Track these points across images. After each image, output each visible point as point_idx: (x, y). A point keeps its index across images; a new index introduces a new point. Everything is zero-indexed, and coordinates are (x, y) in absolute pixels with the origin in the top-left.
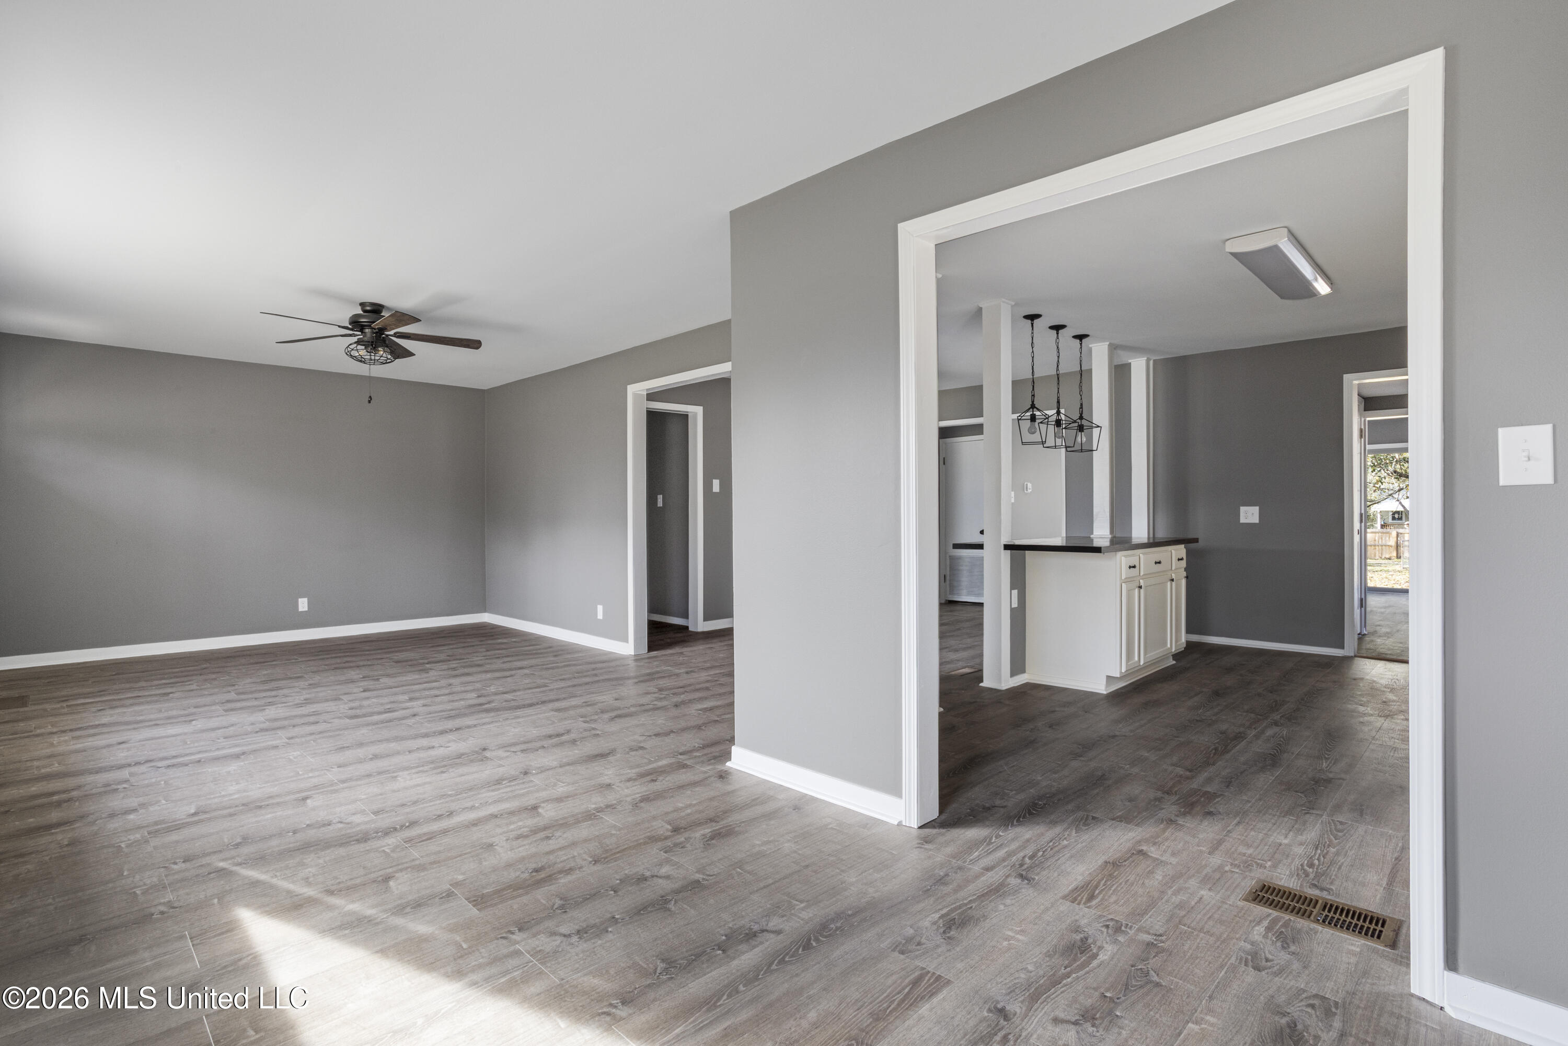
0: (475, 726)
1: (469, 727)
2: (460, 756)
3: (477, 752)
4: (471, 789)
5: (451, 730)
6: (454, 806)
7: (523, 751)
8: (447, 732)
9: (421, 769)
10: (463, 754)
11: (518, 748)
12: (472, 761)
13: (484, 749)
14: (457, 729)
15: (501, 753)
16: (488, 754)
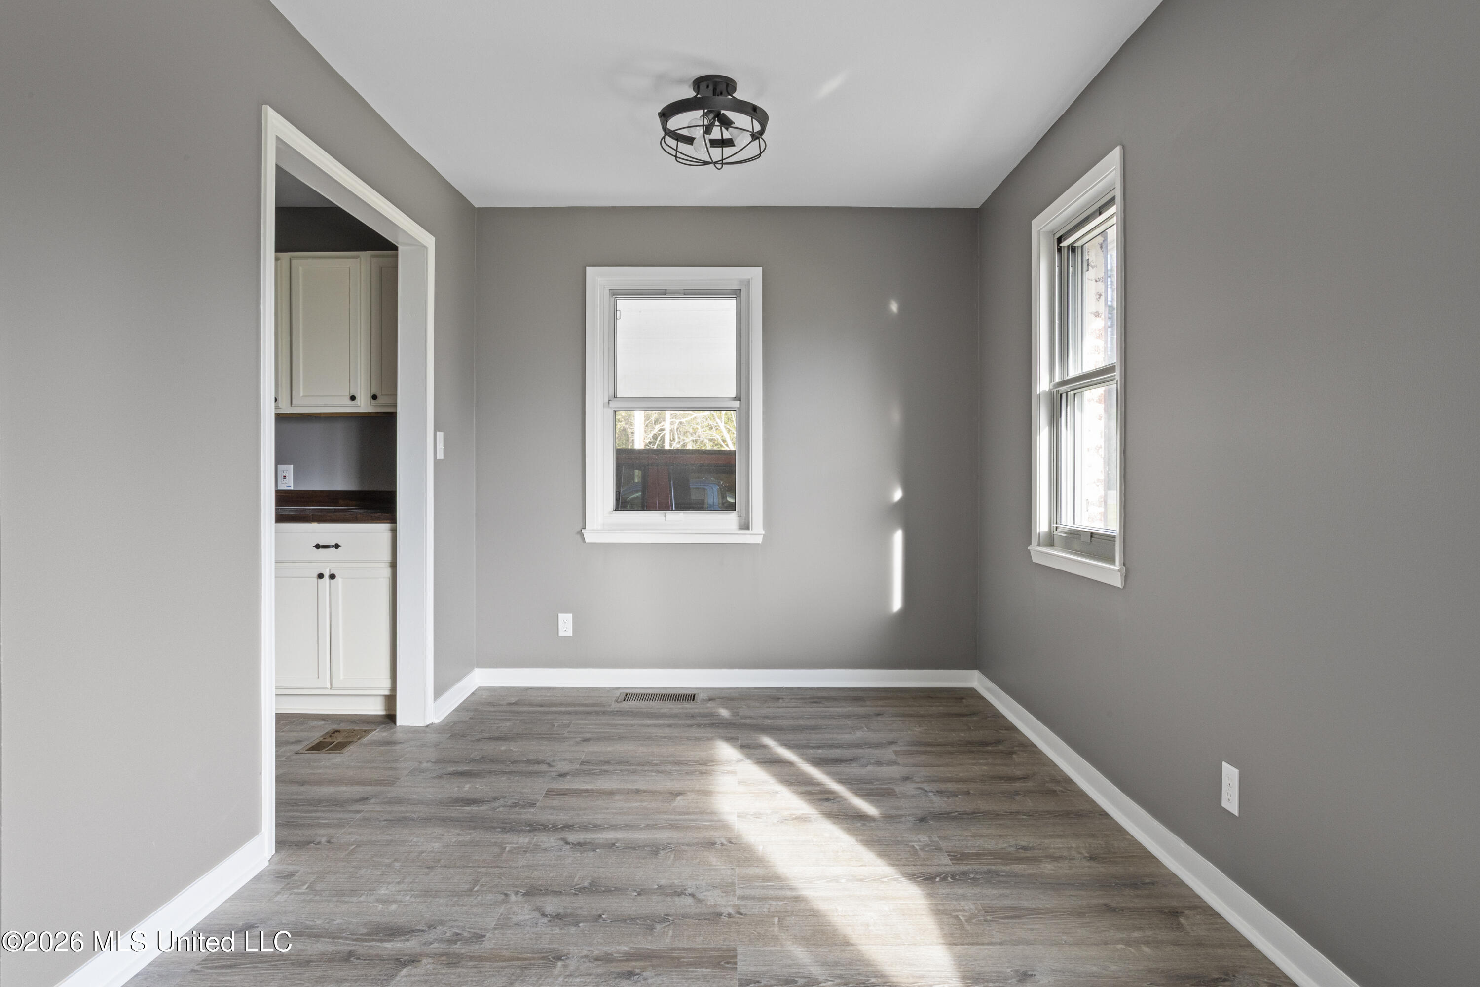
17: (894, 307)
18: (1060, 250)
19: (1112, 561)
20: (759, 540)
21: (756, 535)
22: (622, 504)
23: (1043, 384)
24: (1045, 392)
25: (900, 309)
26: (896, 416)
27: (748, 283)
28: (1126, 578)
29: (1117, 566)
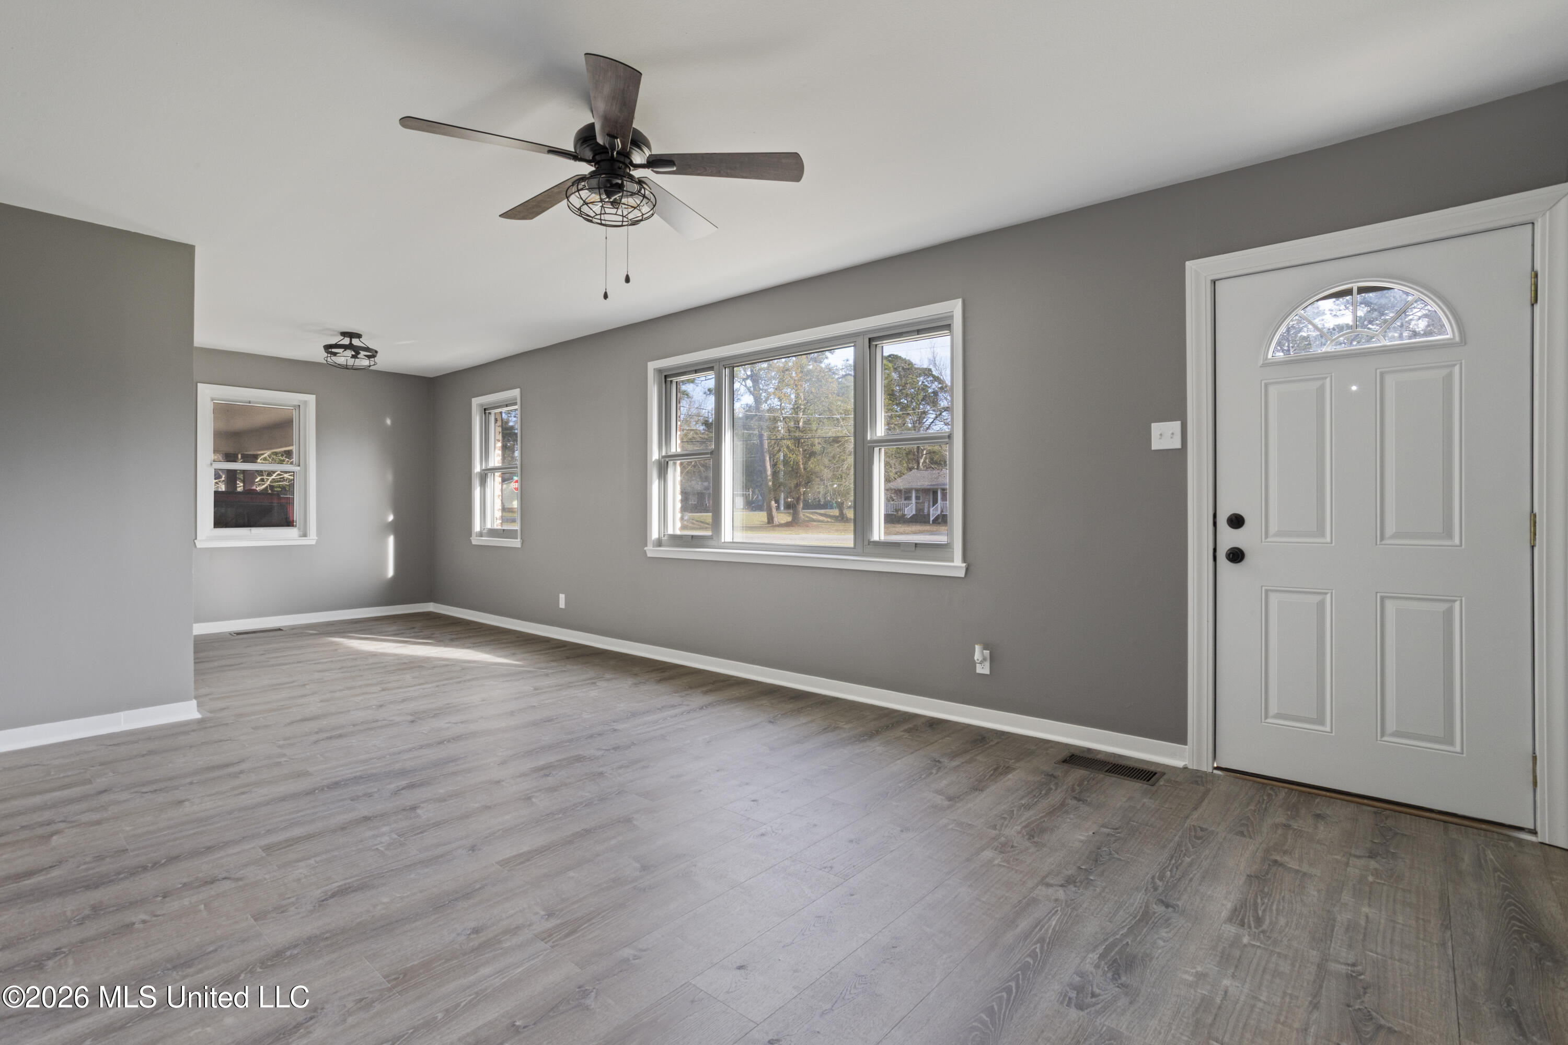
0: (421, 747)
1: (429, 746)
2: (435, 716)
3: (420, 719)
4: (425, 696)
5: (449, 741)
6: (437, 689)
7: (377, 721)
8: (453, 739)
9: (466, 706)
10: (433, 717)
11: (379, 724)
12: (424, 712)
13: (412, 722)
14: (441, 743)
15: (397, 719)
16: (410, 718)
17: (389, 422)
18: (485, 413)
19: (517, 539)
20: (313, 542)
21: (312, 539)
22: (220, 522)
23: (477, 468)
24: (478, 472)
25: (393, 422)
26: (390, 477)
27: (305, 402)
28: (522, 544)
29: (519, 540)
